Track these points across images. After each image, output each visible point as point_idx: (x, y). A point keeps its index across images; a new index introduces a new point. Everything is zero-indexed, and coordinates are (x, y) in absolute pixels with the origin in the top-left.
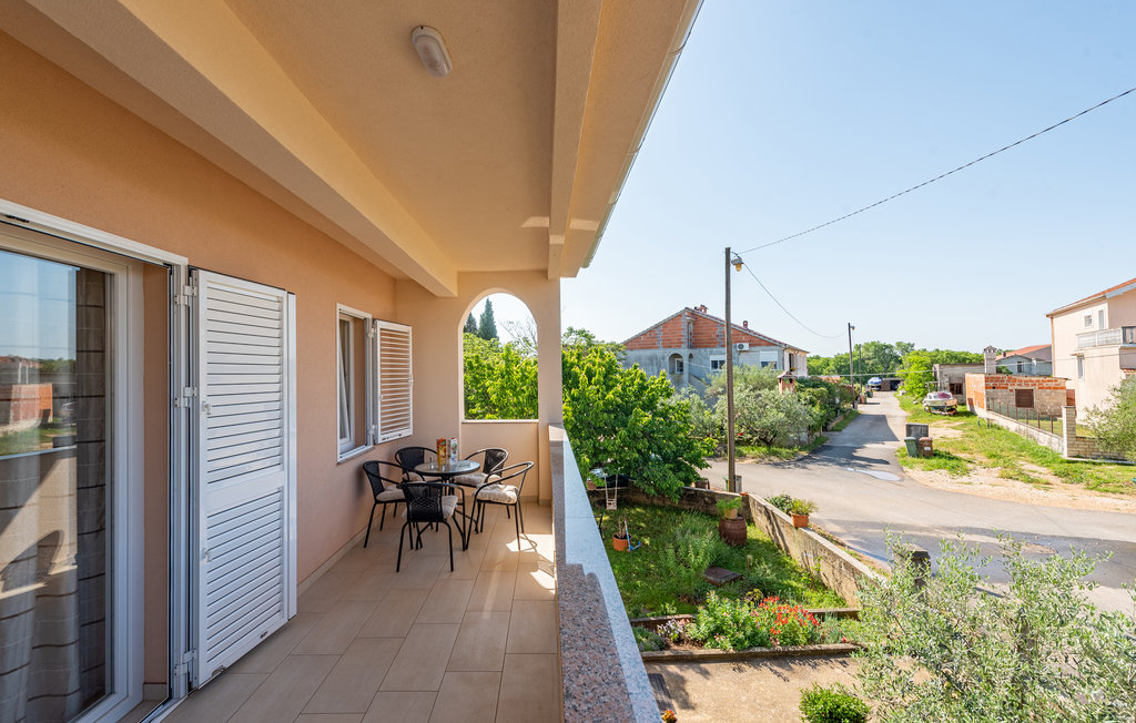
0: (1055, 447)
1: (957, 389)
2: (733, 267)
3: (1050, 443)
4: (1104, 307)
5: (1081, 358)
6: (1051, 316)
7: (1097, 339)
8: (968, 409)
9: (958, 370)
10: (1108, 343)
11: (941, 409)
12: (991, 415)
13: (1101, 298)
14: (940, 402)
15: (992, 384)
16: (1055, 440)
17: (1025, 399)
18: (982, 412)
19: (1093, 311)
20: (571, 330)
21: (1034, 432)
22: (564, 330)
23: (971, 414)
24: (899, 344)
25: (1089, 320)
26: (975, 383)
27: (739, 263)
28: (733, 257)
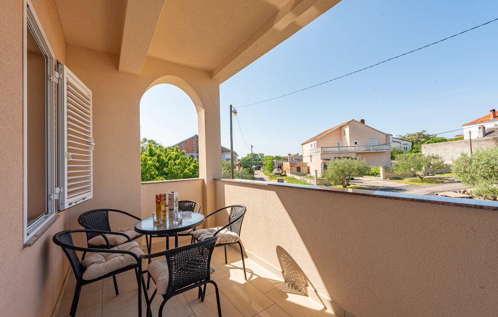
0: (312, 183)
1: (280, 167)
2: (233, 114)
3: (311, 182)
4: (315, 142)
5: (311, 156)
6: (302, 145)
7: (315, 151)
8: (284, 174)
9: (280, 162)
10: (317, 152)
11: (277, 174)
12: (292, 175)
13: (314, 139)
14: (278, 172)
15: (292, 165)
16: (312, 181)
17: (299, 169)
18: (289, 175)
19: (313, 143)
20: (145, 140)
21: (306, 179)
22: (142, 140)
23: (285, 175)
24: (260, 154)
25: (312, 146)
26: (286, 165)
27: (235, 112)
28: (233, 109)
